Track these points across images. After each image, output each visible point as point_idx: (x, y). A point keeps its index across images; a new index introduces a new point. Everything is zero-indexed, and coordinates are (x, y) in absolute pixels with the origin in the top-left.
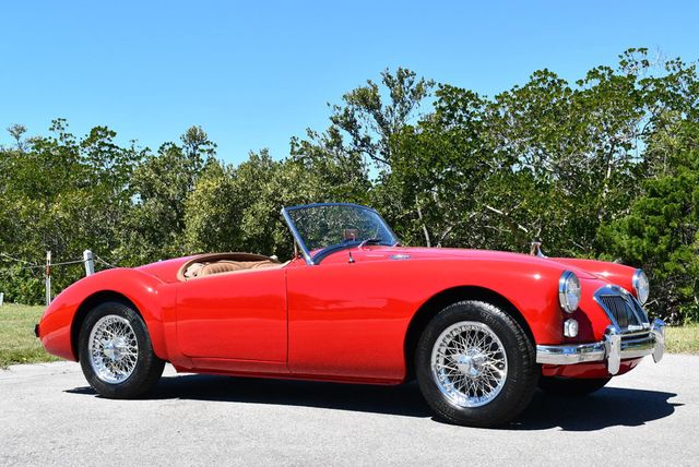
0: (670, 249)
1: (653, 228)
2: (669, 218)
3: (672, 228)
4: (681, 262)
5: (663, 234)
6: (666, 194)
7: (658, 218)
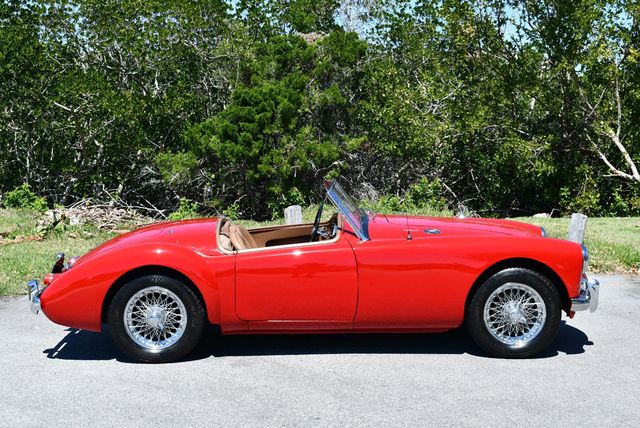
0: (261, 153)
1: (248, 134)
2: (262, 126)
3: (264, 135)
4: (272, 164)
5: (257, 140)
6: (257, 104)
7: (251, 126)
